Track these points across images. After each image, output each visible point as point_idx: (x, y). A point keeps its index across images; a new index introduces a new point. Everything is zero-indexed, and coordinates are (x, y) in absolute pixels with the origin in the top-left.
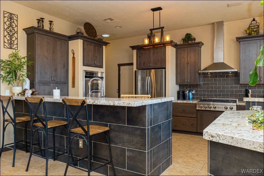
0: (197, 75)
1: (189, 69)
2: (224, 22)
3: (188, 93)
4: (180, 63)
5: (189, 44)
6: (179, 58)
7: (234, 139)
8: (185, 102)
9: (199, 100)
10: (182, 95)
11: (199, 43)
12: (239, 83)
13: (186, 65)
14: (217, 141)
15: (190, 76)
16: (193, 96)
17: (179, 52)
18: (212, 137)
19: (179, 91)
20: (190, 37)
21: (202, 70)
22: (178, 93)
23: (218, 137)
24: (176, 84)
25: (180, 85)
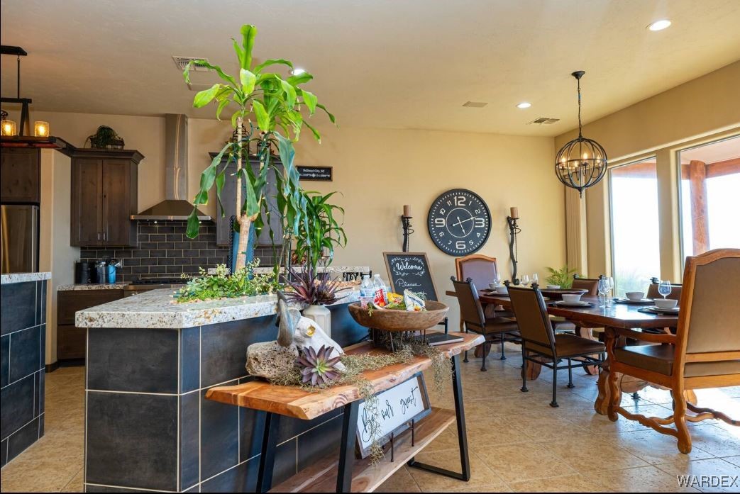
0: (128, 226)
1: (106, 211)
2: (187, 118)
3: (104, 268)
4: (83, 194)
5: (108, 152)
6: (80, 182)
7: (126, 316)
8: (94, 287)
9: (131, 282)
10: (88, 271)
11: (131, 153)
12: (215, 244)
13: (99, 200)
14: (99, 327)
15: (110, 227)
16: (116, 273)
17: (80, 167)
18: (91, 320)
19: (79, 261)
20: (109, 137)
21: (140, 214)
22: (78, 267)
23: (100, 320)
24: (71, 245)
25: (82, 248)
